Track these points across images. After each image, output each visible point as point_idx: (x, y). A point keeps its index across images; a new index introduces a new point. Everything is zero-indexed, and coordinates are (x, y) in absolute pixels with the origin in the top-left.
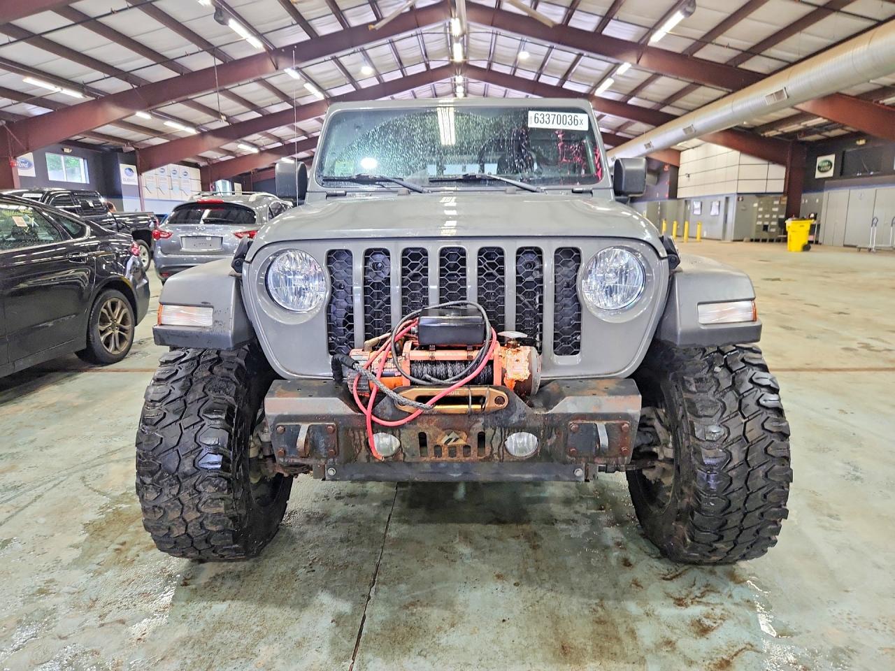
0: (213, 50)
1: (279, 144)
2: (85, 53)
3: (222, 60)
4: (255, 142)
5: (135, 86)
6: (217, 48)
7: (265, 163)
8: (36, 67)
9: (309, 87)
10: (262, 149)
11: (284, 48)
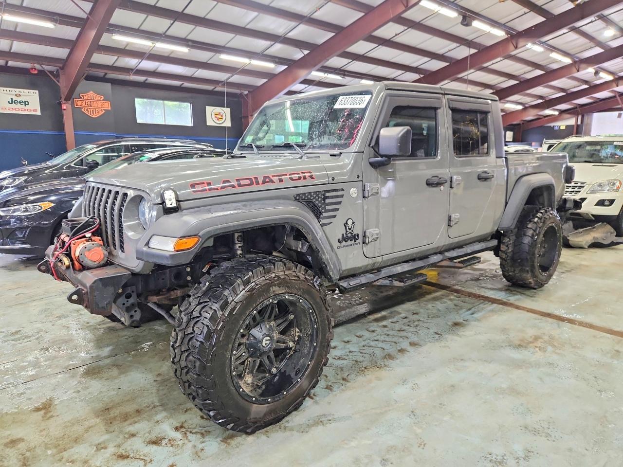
0: (469, 43)
1: (541, 101)
2: (391, 61)
3: (476, 49)
4: (518, 101)
5: (422, 76)
6: (471, 41)
7: (530, 116)
8: (368, 73)
9: (555, 55)
10: (527, 106)
11: (523, 31)
